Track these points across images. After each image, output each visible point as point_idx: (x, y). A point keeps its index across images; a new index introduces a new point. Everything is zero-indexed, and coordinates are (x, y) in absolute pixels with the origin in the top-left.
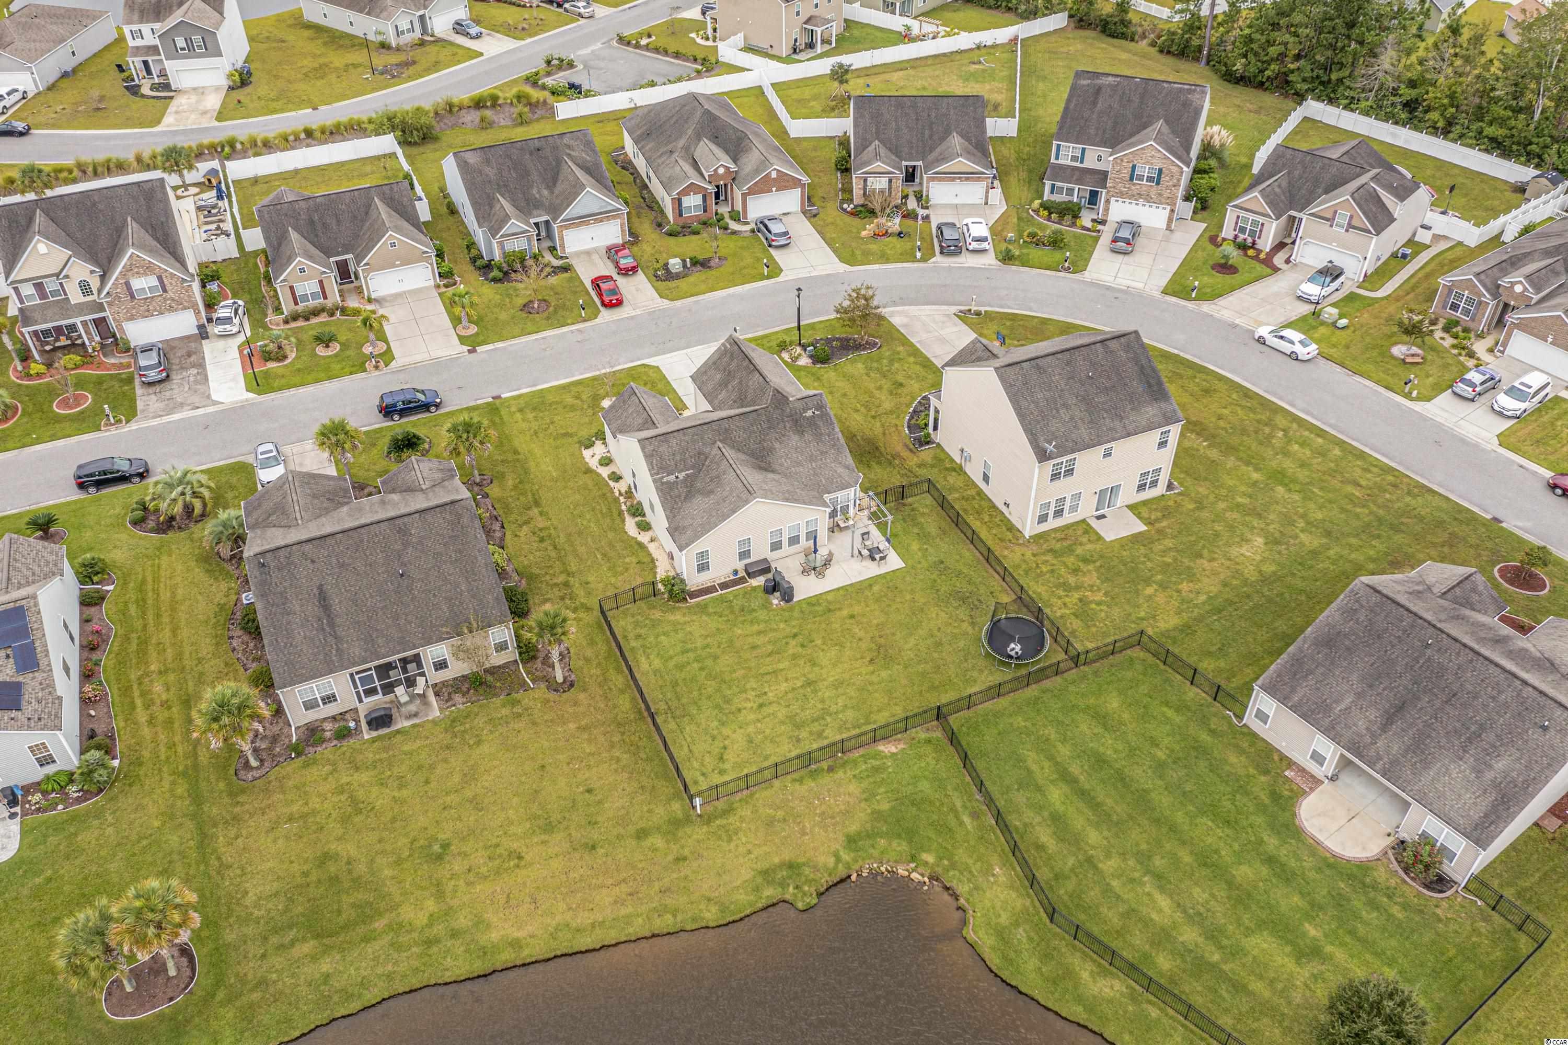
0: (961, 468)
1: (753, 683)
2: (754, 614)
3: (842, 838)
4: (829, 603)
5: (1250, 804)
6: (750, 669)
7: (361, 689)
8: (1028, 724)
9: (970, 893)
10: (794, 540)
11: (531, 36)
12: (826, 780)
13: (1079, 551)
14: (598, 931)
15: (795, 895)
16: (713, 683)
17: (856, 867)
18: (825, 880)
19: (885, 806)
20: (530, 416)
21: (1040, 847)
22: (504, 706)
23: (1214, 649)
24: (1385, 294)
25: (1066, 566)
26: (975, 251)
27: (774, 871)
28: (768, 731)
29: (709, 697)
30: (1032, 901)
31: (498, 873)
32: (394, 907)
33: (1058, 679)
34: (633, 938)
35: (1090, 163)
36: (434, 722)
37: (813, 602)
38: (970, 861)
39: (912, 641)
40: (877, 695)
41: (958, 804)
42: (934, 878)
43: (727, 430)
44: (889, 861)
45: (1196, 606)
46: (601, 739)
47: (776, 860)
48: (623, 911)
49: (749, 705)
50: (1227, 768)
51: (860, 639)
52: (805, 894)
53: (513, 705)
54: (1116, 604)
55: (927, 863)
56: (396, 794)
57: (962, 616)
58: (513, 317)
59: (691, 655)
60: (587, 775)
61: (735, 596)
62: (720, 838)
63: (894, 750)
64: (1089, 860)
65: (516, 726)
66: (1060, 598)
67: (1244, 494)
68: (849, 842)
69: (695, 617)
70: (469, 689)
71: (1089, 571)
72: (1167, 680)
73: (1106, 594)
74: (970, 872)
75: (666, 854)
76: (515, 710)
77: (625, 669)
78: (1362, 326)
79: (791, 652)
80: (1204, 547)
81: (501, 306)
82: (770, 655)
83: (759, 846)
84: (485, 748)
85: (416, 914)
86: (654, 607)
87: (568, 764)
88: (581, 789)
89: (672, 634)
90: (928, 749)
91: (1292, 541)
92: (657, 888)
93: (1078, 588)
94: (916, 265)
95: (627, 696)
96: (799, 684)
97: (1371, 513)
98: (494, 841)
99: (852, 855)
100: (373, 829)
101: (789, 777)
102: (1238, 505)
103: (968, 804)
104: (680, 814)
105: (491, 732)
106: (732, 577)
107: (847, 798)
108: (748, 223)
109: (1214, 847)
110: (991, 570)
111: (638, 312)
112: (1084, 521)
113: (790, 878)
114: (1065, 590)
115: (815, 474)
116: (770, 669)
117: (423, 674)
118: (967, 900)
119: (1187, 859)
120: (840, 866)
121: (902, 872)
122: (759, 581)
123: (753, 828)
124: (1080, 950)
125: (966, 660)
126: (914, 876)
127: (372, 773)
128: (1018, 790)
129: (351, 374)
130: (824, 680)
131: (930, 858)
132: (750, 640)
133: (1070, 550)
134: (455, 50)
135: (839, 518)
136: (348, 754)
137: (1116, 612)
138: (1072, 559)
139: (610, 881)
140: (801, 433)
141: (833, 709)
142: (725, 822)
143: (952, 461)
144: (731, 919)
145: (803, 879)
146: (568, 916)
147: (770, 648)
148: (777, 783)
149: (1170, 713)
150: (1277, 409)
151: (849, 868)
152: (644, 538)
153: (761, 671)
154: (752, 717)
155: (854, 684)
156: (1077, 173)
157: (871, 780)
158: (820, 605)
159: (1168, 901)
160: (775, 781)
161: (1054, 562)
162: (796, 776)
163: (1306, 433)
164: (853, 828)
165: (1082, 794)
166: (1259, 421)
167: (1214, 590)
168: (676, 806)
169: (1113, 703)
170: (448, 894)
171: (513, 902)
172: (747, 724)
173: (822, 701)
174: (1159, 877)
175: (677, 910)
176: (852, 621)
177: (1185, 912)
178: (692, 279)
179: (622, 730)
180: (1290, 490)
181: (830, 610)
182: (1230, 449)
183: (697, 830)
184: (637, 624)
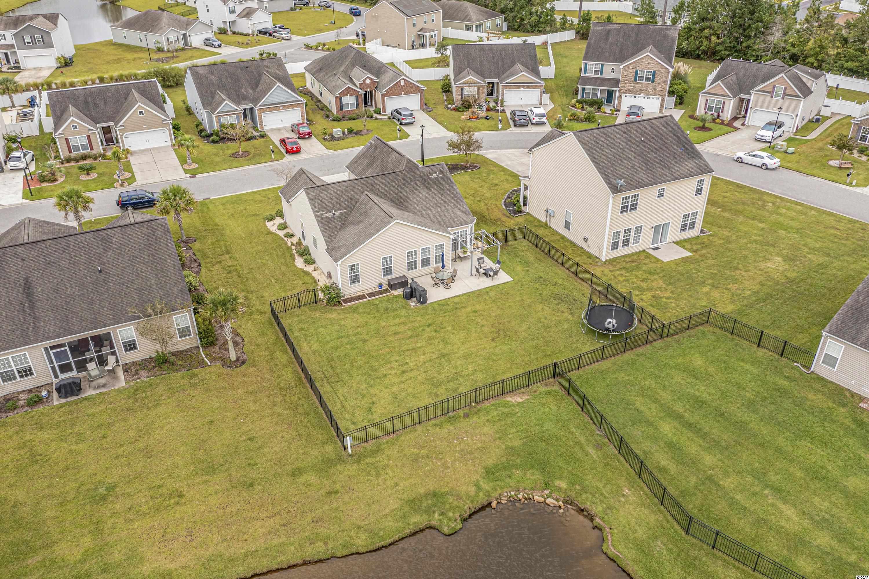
0: (546, 224)
1: (396, 357)
2: (396, 312)
3: (481, 470)
4: (456, 303)
5: (839, 429)
6: (394, 348)
7: (56, 365)
8: (631, 378)
9: (604, 512)
10: (426, 262)
11: (251, 47)
12: (464, 423)
13: (645, 268)
14: (250, 560)
15: (440, 521)
16: (363, 358)
17: (495, 495)
18: (468, 507)
19: (517, 443)
20: (229, 206)
21: (663, 470)
22: (183, 378)
23: (768, 323)
24: (814, 137)
25: (637, 277)
26: (537, 124)
27: (420, 500)
28: (410, 390)
29: (359, 368)
30: (665, 517)
31: (158, 510)
32: (49, 545)
33: (648, 346)
34: (285, 566)
35: (607, 74)
36: (119, 391)
37: (443, 304)
38: (601, 485)
39: (525, 326)
40: (500, 362)
41: (582, 439)
42: (568, 502)
43: (372, 185)
44: (525, 489)
45: (745, 298)
46: (265, 400)
47: (422, 491)
48: (276, 541)
49: (393, 372)
50: (809, 403)
51: (483, 326)
52: (450, 520)
53: (191, 377)
54: (682, 298)
55: (560, 488)
56: (73, 447)
57: (562, 309)
58: (224, 160)
59: (345, 340)
60: (251, 426)
61: (381, 302)
62: (369, 473)
63: (519, 400)
64: (710, 478)
65: (191, 393)
66: (637, 296)
67: (756, 235)
68: (488, 473)
69: (348, 315)
70: (154, 367)
71: (655, 279)
72: (737, 345)
73: (672, 292)
74: (602, 494)
75: (319, 489)
76: (192, 381)
77: (289, 351)
78: (804, 153)
79: (426, 335)
80: (738, 264)
81: (216, 155)
82: (409, 338)
83: (405, 479)
84: (162, 410)
85: (71, 551)
86: (315, 310)
87: (234, 419)
88: (244, 438)
89: (329, 327)
90: (550, 399)
91: (803, 259)
92: (309, 519)
93: (649, 289)
94: (499, 132)
95: (290, 369)
96: (435, 356)
97: (854, 243)
98: (158, 482)
99: (492, 484)
100: (45, 477)
101: (430, 423)
102: (755, 241)
103: (591, 438)
104: (333, 455)
105: (169, 397)
106: (378, 290)
107: (483, 438)
108: (386, 115)
109: (821, 463)
110: (579, 281)
111: (311, 156)
112: (644, 251)
113: (434, 505)
114: (639, 291)
115: (440, 215)
116: (410, 347)
117: (114, 353)
118: (602, 519)
119: (800, 474)
120: (481, 494)
121: (537, 498)
122: (400, 292)
123: (399, 464)
124: (720, 558)
125: (571, 337)
126: (549, 501)
127: (55, 432)
128: (632, 425)
129: (103, 189)
130: (456, 353)
131: (563, 485)
132: (393, 328)
133: (638, 268)
134: (203, 52)
135: (460, 251)
136: (36, 418)
137: (683, 303)
138: (641, 272)
139: (265, 514)
140: (429, 188)
141: (465, 372)
142: (373, 460)
143: (539, 221)
144: (380, 545)
145: (447, 506)
146: (222, 548)
147: (410, 333)
148: (419, 428)
149: (747, 366)
150: (763, 193)
151: (489, 496)
152: (309, 269)
153: (403, 348)
154: (397, 380)
155: (480, 355)
156: (599, 81)
157: (503, 423)
158: (448, 305)
159: (793, 509)
160: (417, 426)
161: (628, 274)
162: (435, 422)
163: (789, 204)
164: (490, 462)
165: (690, 426)
166: (753, 199)
167: (756, 288)
168: (329, 449)
169: (698, 361)
170: (106, 532)
171: (168, 536)
172: (392, 385)
173: (456, 367)
174: (777, 490)
175: (328, 538)
176: (476, 314)
177: (812, 518)
178: (348, 140)
179: (284, 393)
180: (790, 232)
181: (456, 309)
182: (737, 212)
183: (348, 467)
184: (300, 321)
